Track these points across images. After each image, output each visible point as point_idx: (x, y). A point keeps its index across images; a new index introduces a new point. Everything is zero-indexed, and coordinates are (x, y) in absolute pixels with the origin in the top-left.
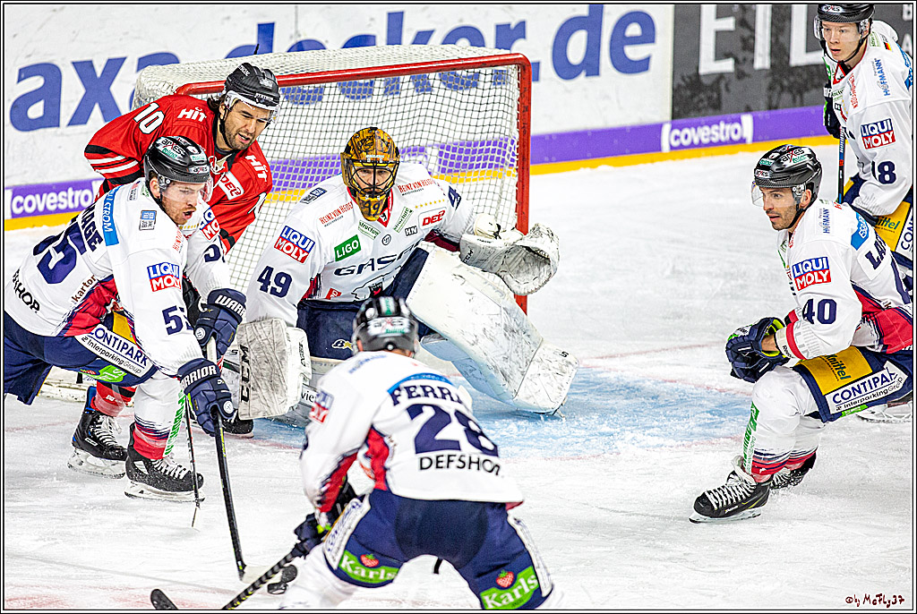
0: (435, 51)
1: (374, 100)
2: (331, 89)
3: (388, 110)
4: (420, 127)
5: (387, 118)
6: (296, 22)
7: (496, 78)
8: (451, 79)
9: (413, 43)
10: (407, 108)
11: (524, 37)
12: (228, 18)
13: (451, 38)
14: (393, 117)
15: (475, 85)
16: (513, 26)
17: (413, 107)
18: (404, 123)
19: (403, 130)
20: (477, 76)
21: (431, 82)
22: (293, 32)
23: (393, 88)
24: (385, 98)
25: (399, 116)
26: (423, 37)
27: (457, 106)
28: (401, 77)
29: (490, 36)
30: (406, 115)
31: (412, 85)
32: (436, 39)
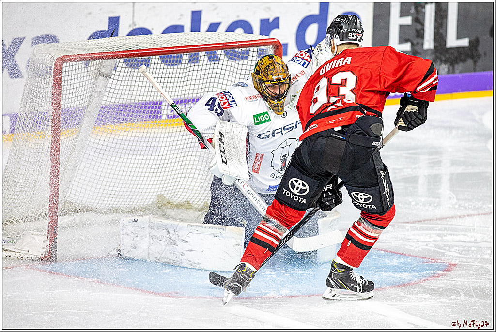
0: (221, 36)
1: (183, 67)
2: (155, 60)
3: (191, 73)
4: (211, 85)
5: (190, 78)
6: (133, 16)
7: (260, 54)
8: (231, 54)
9: (207, 31)
10: (203, 72)
11: (278, 27)
12: (90, 13)
13: (231, 28)
14: (194, 78)
15: (247, 58)
16: (271, 20)
17: (207, 72)
18: (201, 82)
19: (200, 86)
20: (248, 52)
21: (219, 56)
22: (131, 22)
23: (194, 59)
24: (189, 65)
25: (198, 77)
26: (213, 27)
27: (235, 71)
28: (200, 53)
29: (256, 27)
30: (202, 77)
31: (206, 58)
32: (222, 28)
